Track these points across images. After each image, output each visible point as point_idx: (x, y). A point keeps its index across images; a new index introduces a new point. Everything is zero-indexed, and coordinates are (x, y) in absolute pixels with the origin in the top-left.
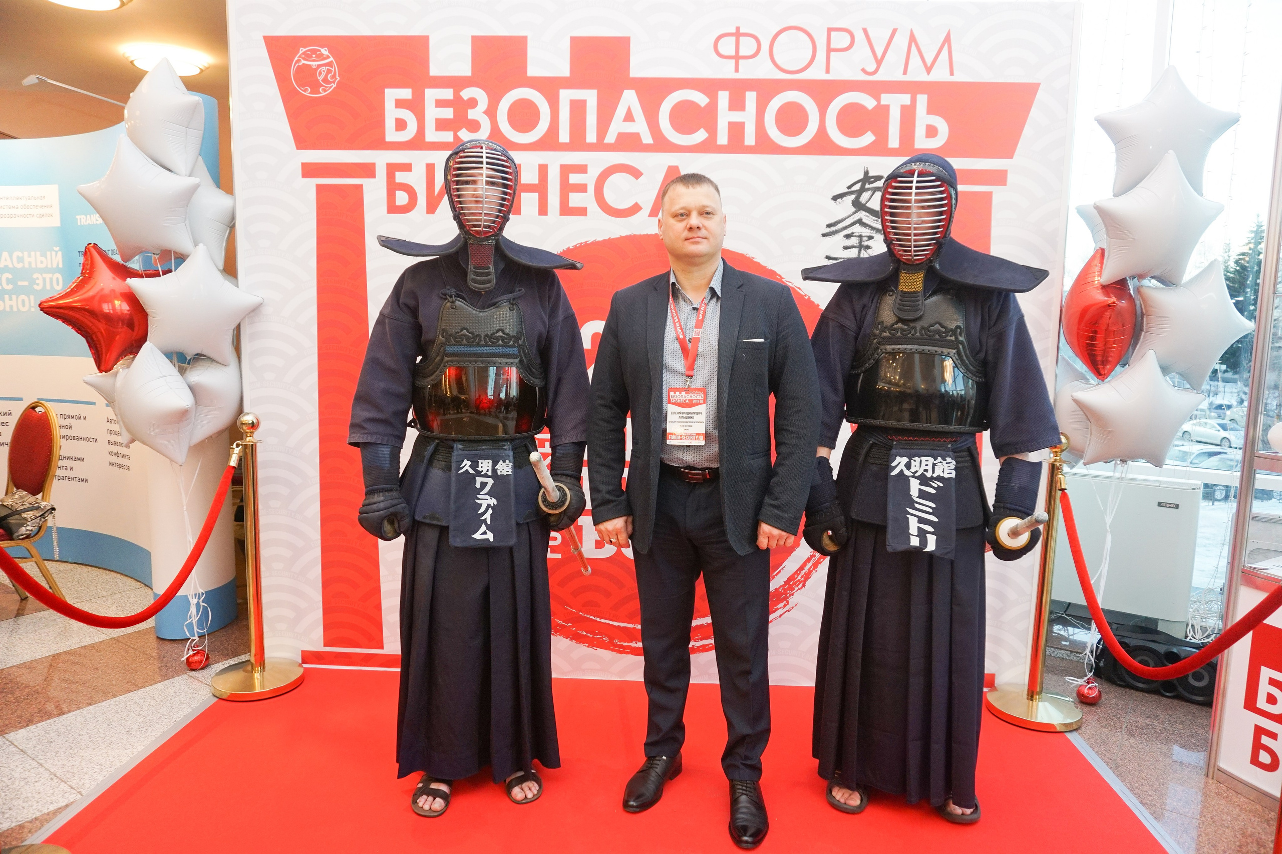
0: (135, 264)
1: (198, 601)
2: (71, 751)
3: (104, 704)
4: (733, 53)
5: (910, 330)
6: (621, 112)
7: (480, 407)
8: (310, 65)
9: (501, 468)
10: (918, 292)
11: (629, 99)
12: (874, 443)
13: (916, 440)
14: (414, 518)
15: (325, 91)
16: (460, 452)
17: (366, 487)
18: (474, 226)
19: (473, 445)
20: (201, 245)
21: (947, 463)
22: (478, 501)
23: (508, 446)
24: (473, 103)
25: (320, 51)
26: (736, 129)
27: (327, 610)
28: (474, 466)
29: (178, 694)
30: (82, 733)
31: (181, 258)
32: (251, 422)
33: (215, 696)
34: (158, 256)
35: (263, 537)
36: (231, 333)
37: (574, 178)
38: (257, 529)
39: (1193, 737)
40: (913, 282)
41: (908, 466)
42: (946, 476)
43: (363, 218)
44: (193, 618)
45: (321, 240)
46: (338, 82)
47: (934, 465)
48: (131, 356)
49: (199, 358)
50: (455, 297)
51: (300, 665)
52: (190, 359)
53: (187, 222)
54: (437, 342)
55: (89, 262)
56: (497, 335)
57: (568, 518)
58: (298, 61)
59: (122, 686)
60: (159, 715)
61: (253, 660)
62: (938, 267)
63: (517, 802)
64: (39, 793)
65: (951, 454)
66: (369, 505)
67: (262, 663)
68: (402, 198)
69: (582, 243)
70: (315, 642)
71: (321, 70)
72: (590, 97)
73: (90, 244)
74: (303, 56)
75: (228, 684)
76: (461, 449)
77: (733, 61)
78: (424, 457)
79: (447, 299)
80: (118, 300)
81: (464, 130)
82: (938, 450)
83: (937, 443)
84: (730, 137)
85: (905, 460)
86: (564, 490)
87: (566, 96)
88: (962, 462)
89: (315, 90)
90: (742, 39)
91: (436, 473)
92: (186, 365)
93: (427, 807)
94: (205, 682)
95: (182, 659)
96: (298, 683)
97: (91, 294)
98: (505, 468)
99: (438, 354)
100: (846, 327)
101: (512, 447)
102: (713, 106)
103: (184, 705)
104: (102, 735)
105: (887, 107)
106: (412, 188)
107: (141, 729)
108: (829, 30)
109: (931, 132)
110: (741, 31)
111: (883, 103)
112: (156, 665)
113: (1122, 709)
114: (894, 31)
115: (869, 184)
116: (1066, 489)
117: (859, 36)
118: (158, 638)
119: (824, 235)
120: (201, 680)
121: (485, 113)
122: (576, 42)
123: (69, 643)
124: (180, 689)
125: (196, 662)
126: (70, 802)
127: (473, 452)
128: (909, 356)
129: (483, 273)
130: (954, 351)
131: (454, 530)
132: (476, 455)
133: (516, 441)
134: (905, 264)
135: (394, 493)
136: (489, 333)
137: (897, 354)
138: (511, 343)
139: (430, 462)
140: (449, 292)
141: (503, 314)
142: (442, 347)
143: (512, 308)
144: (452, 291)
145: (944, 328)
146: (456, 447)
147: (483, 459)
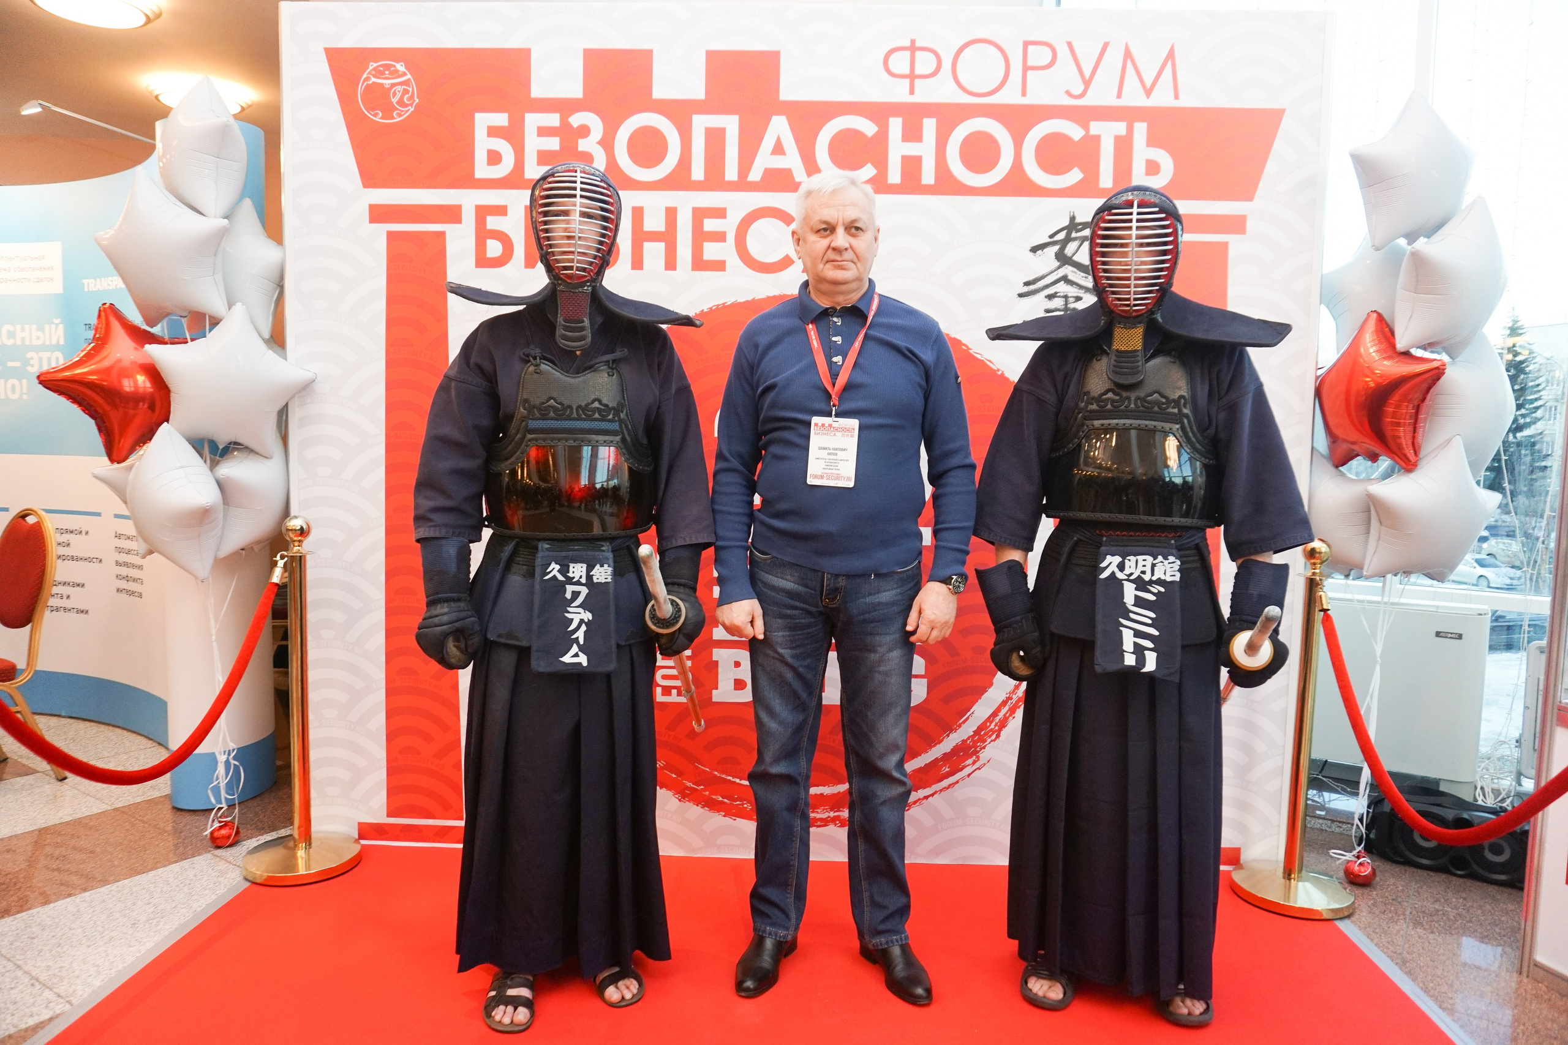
0: (156, 330)
1: (228, 759)
2: (59, 949)
3: (103, 889)
4: (907, 71)
5: (1122, 400)
6: (768, 142)
7: (570, 498)
8: (382, 84)
9: (598, 574)
10: (1136, 351)
11: (779, 127)
12: (1079, 540)
13: (1131, 536)
14: (485, 637)
15: (400, 116)
16: (547, 553)
17: (428, 596)
18: (566, 268)
19: (563, 544)
20: (239, 305)
21: (1170, 563)
22: (569, 616)
23: (606, 547)
24: (584, 131)
25: (394, 66)
26: (911, 165)
27: (393, 770)
28: (564, 570)
29: (199, 877)
30: (73, 926)
31: (213, 321)
32: (299, 527)
33: (246, 880)
34: (185, 319)
35: (312, 676)
36: (276, 413)
37: (710, 225)
38: (304, 665)
39: (1496, 925)
40: (1129, 339)
41: (1121, 567)
42: (1169, 579)
43: (446, 273)
44: (220, 780)
45: (392, 300)
46: (416, 104)
47: (1153, 565)
49: (234, 447)
50: (541, 358)
51: (357, 841)
52: (225, 448)
54: (518, 415)
55: (104, 326)
56: (593, 405)
57: (683, 638)
58: (368, 79)
59: (130, 868)
60: (174, 903)
61: (296, 836)
62: (1160, 320)
63: (612, 1005)
64: (15, 1003)
65: (1174, 551)
66: (431, 617)
67: (308, 837)
68: (494, 249)
69: (718, 305)
70: (376, 811)
71: (395, 91)
72: (730, 124)
73: (106, 304)
74: (374, 73)
75: (262, 866)
76: (547, 550)
77: (907, 81)
78: (500, 560)
79: (530, 361)
82: (1160, 547)
83: (1156, 538)
84: (905, 174)
85: (1117, 559)
86: (677, 603)
87: (700, 123)
88: (1189, 563)
89: (388, 114)
90: (917, 53)
91: (515, 581)
92: (217, 459)
94: (234, 863)
95: (205, 833)
96: (355, 863)
97: (101, 365)
98: (603, 574)
99: (518, 431)
100: (1044, 401)
101: (612, 548)
102: (882, 137)
103: (207, 892)
104: (100, 929)
105: (1098, 138)
106: (506, 235)
107: (151, 921)
108: (1026, 44)
109: (1153, 168)
110: (918, 44)
111: (1092, 132)
112: (171, 841)
113: (1403, 891)
114: (1106, 46)
115: (1076, 232)
116: (1328, 610)
117: (1063, 52)
118: (174, 808)
119: (1021, 295)
120: (229, 860)
121: (598, 143)
122: (713, 57)
123: (60, 814)
124: (202, 871)
125: (223, 837)
126: (55, 1014)
127: (564, 554)
128: (1123, 433)
129: (575, 327)
130: (1178, 426)
131: (537, 651)
132: (566, 557)
133: (618, 541)
134: (1121, 316)
135: (462, 605)
136: (583, 404)
137: (1108, 430)
138: (611, 417)
139: (508, 568)
140: (532, 352)
141: (600, 381)
142: (523, 421)
143: (611, 374)
144: (537, 352)
145: (1165, 397)
146: (542, 548)
147: (575, 561)
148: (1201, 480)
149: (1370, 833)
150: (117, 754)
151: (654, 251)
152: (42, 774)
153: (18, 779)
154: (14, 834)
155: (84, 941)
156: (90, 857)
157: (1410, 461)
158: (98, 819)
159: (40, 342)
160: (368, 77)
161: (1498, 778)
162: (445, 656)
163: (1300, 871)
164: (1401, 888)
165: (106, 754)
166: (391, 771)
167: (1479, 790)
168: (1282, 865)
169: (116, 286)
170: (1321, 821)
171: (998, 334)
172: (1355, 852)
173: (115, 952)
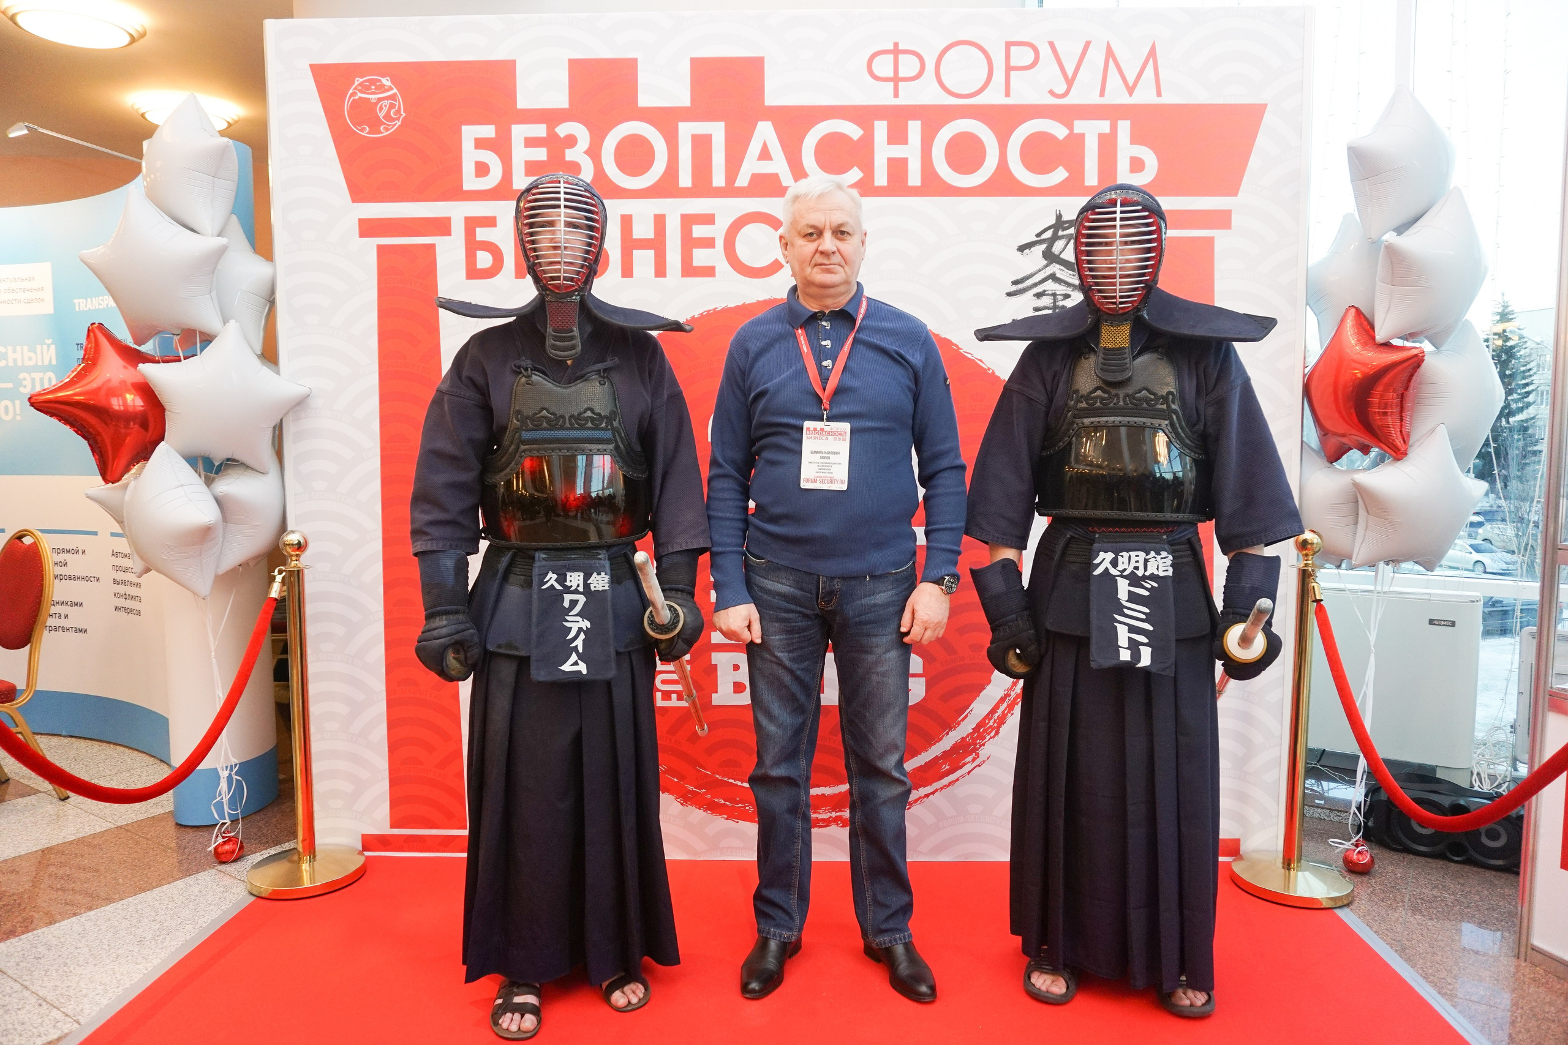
0: (147, 348)
1: (230, 774)
2: (65, 968)
3: (108, 908)
4: (891, 75)
5: (1111, 398)
6: (754, 148)
7: (566, 508)
8: (368, 99)
9: (595, 582)
10: (1124, 348)
11: (765, 132)
12: (1072, 537)
13: (1124, 532)
15: (387, 130)
16: (544, 563)
17: (426, 609)
18: (554, 279)
19: (559, 553)
20: (231, 323)
21: (1162, 558)
22: (567, 624)
24: (571, 141)
25: (380, 81)
26: (898, 167)
27: (395, 781)
28: (562, 579)
29: (204, 893)
30: (79, 945)
31: (207, 339)
32: (296, 542)
33: (252, 894)
34: (179, 338)
35: (313, 689)
36: (271, 431)
37: (699, 231)
38: (305, 679)
39: (1494, 910)
40: (1116, 337)
41: (1114, 563)
42: (1162, 574)
43: (437, 286)
44: (223, 795)
45: (384, 314)
46: (403, 118)
47: (1146, 561)
48: (142, 463)
49: (230, 464)
50: (532, 370)
51: (361, 853)
52: (220, 465)
53: (214, 293)
54: (511, 427)
55: (93, 345)
56: (586, 415)
57: (682, 643)
58: (354, 94)
59: (132, 885)
60: (180, 920)
61: (301, 849)
62: (1146, 317)
63: (619, 1010)
64: (23, 1024)
65: (1166, 546)
66: (430, 630)
67: (312, 850)
68: (484, 259)
69: (710, 311)
70: (379, 822)
71: (381, 105)
72: (717, 131)
73: (94, 324)
74: (360, 88)
75: (267, 880)
76: (543, 559)
77: (891, 84)
78: (498, 570)
79: (522, 374)
80: (129, 394)
82: (1152, 543)
83: (1148, 534)
84: (891, 176)
85: (1110, 556)
86: (676, 609)
87: (686, 130)
88: (1181, 557)
89: (375, 129)
90: (901, 57)
91: (513, 591)
92: (212, 475)
93: (514, 1028)
94: (239, 878)
95: (209, 849)
96: (359, 874)
97: (93, 385)
98: (600, 582)
99: (512, 442)
100: (1033, 400)
101: (609, 556)
102: (868, 140)
103: (212, 907)
104: (106, 947)
105: (1082, 136)
106: (496, 246)
107: (156, 938)
108: (1009, 45)
109: (1137, 165)
110: (901, 47)
111: (1076, 131)
112: (175, 858)
113: (1401, 878)
114: (1088, 44)
115: (1063, 231)
116: (1322, 600)
117: (1045, 51)
118: (177, 824)
119: (1009, 294)
120: (233, 875)
121: (585, 153)
122: (697, 64)
123: (63, 834)
124: (206, 886)
125: (227, 852)
126: (63, 1034)
127: (560, 563)
128: (1112, 430)
129: (564, 337)
130: (1166, 422)
131: (537, 661)
132: (564, 567)
133: (615, 549)
134: (1107, 313)
135: (461, 617)
136: (576, 414)
137: (1097, 428)
138: (603, 425)
139: (505, 578)
140: (523, 364)
141: (592, 389)
142: (517, 432)
143: (602, 383)
144: (528, 363)
145: (1154, 394)
146: (539, 556)
147: (573, 571)
148: (1191, 475)
149: (1368, 822)
150: (119, 772)
151: (643, 259)
152: (43, 794)
153: (21, 799)
154: (17, 855)
155: (91, 959)
156: (94, 876)
157: (1399, 450)
158: (102, 837)
159: (32, 363)
160: (355, 92)
161: (1494, 764)
162: (445, 669)
163: (1299, 861)
164: (1399, 875)
165: (108, 772)
166: (393, 783)
167: (1475, 776)
168: (1281, 856)
169: (107, 305)
170: (1319, 810)
171: (985, 335)
172: (1353, 841)
173: (122, 970)
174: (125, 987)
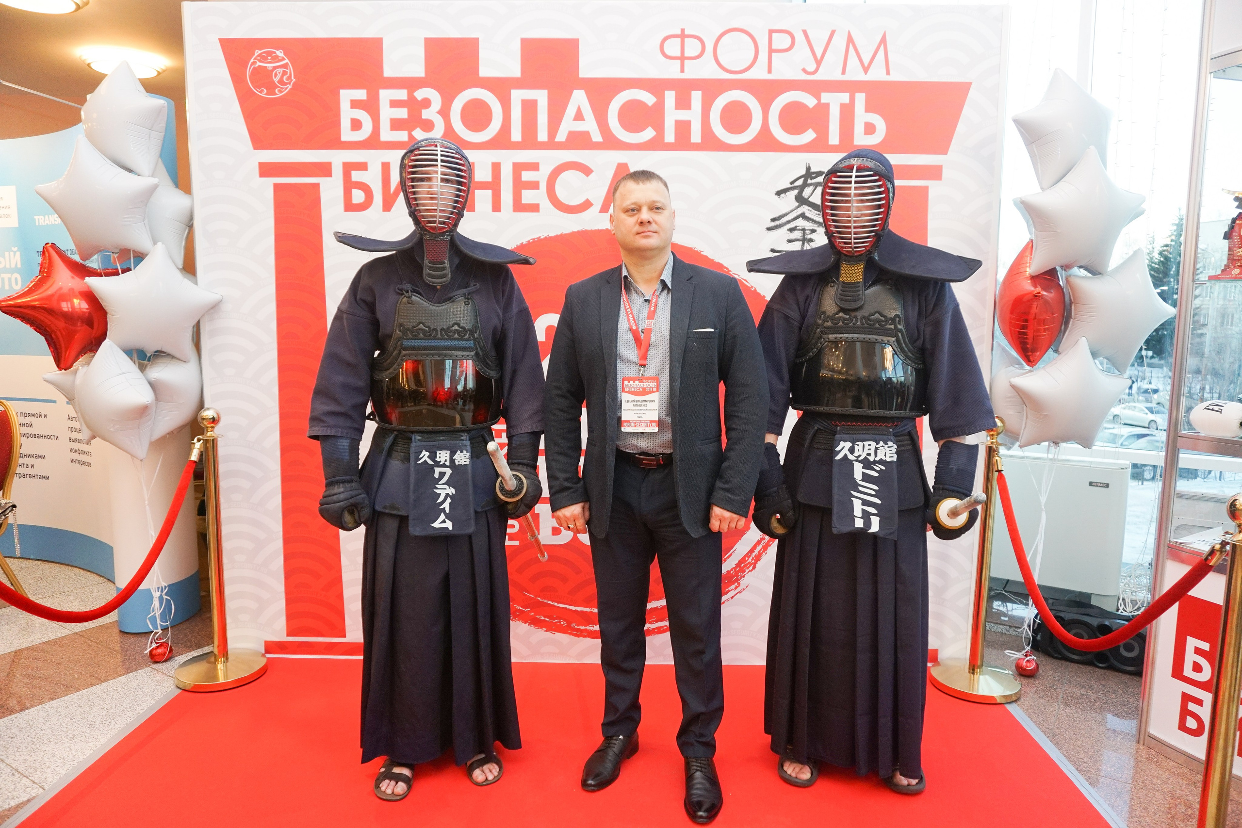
0: (94, 263)
1: (161, 595)
2: (33, 746)
3: (66, 698)
4: (678, 54)
5: (851, 319)
6: (571, 111)
7: (436, 399)
8: (266, 67)
9: (459, 458)
10: (858, 283)
11: (579, 98)
12: (818, 429)
13: (859, 426)
14: (374, 509)
15: (281, 92)
16: (419, 443)
17: (326, 479)
18: (430, 222)
19: (431, 436)
20: (159, 244)
21: (888, 447)
22: (437, 491)
24: (427, 103)
25: (275, 53)
26: (683, 127)
27: (290, 601)
28: (433, 456)
29: (141, 686)
30: (44, 727)
31: (140, 257)
32: (211, 417)
33: (178, 688)
34: (117, 255)
35: (225, 530)
36: (191, 329)
37: (527, 176)
38: (219, 522)
40: (853, 273)
41: (852, 451)
42: (888, 459)
43: (321, 216)
44: (156, 611)
45: (280, 238)
46: (294, 83)
47: (876, 449)
48: (91, 354)
49: (159, 355)
50: (412, 292)
51: (263, 655)
52: (151, 356)
53: (146, 221)
54: (394, 336)
55: (47, 261)
56: (453, 328)
57: (525, 505)
58: (254, 63)
59: (85, 680)
60: (122, 708)
61: (216, 651)
62: (877, 258)
63: (478, 785)
65: (892, 438)
66: (329, 496)
67: (225, 653)
68: (358, 196)
70: (278, 632)
71: (276, 72)
72: (541, 97)
73: (48, 243)
74: (259, 58)
75: (192, 676)
76: (419, 440)
77: (679, 62)
78: (383, 449)
79: (403, 294)
80: (77, 299)
81: (418, 129)
82: (881, 435)
83: (878, 428)
84: (677, 135)
85: (848, 445)
86: (520, 479)
87: (517, 96)
88: (903, 445)
89: (271, 91)
90: (686, 40)
91: (395, 465)
92: (146, 362)
93: (389, 791)
94: (169, 674)
95: (145, 652)
96: (262, 673)
97: (49, 292)
98: (463, 458)
99: (395, 349)
100: (790, 318)
101: (469, 437)
102: (660, 106)
103: (148, 698)
104: (65, 729)
105: (827, 106)
106: (368, 186)
107: (104, 722)
108: (771, 32)
109: (870, 129)
110: (686, 33)
111: (823, 101)
112: (120, 658)
113: (1058, 680)
114: (833, 33)
115: (811, 179)
116: (1002, 471)
117: (800, 38)
118: (120, 632)
119: (769, 229)
120: (164, 672)
121: (438, 112)
122: (527, 44)
123: (32, 638)
124: (143, 681)
125: (159, 654)
126: (31, 797)
127: (431, 443)
128: (851, 344)
129: (438, 268)
130: (894, 339)
131: (414, 519)
132: (434, 446)
133: (473, 432)
134: (845, 255)
135: (354, 485)
136: (446, 327)
137: (839, 342)
138: (467, 336)
139: (389, 454)
140: (405, 287)
141: (459, 309)
142: (399, 341)
143: (467, 303)
144: (409, 287)
145: (884, 316)
146: (415, 438)
147: (441, 449)
148: (911, 379)
151: (483, 197)
155: (53, 739)
156: (55, 673)
160: (255, 60)
161: (1136, 592)
163: (982, 665)
164: (1057, 678)
166: (289, 602)
167: (1121, 602)
168: (968, 662)
171: (753, 268)
172: (1024, 652)
173: (76, 747)
174: (79, 760)
